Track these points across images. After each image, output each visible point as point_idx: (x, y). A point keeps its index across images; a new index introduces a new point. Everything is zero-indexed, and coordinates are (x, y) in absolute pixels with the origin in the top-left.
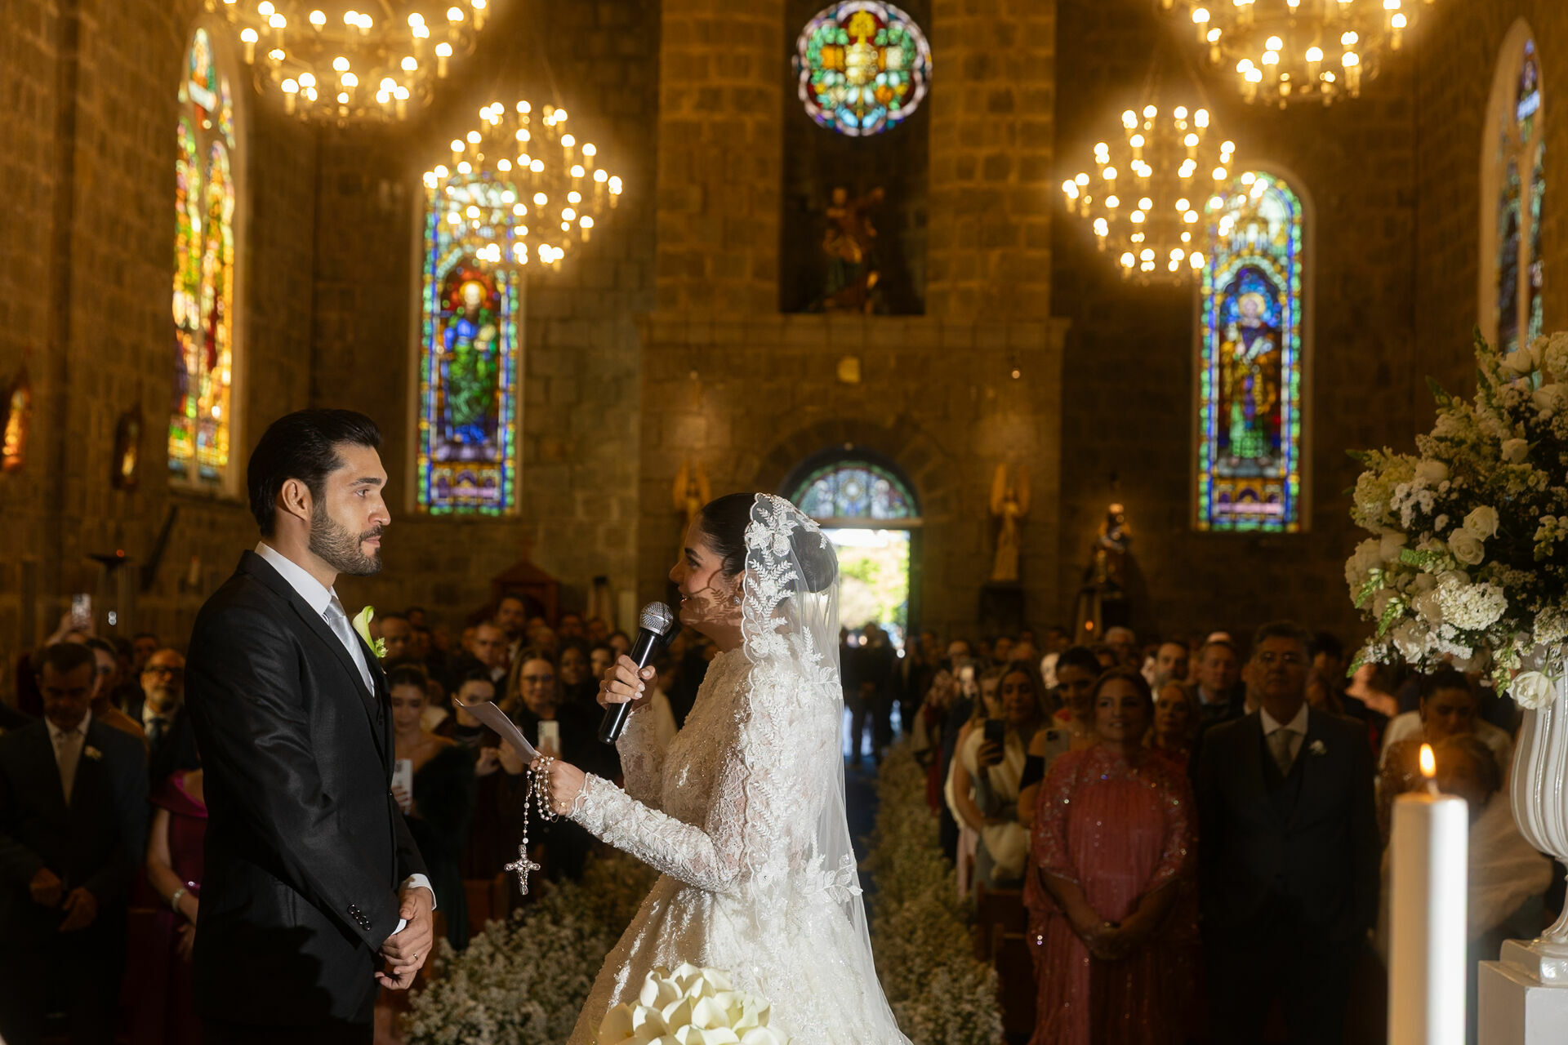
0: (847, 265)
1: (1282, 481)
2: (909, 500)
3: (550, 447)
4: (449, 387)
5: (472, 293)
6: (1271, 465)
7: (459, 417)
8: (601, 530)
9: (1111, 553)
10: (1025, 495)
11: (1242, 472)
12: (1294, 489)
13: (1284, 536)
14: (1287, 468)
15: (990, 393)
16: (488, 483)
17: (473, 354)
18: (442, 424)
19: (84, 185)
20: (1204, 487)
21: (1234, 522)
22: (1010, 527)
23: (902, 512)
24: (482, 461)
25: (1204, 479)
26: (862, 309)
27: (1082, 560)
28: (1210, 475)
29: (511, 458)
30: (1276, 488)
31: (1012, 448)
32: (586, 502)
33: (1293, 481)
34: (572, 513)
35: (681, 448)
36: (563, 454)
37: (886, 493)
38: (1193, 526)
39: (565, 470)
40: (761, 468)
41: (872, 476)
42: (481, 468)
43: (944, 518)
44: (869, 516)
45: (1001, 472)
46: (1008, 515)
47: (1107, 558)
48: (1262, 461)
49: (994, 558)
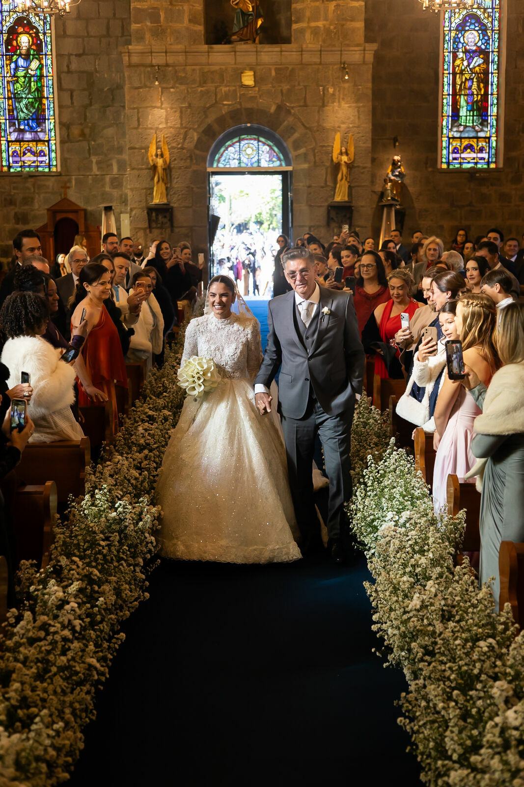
0: (244, 14)
1: (488, 139)
2: (282, 157)
4: (15, 97)
5: (24, 40)
6: (482, 130)
7: (22, 115)
8: (108, 178)
9: (394, 183)
10: (352, 150)
11: (466, 135)
12: (494, 144)
13: (488, 170)
15: (331, 90)
16: (41, 153)
17: (28, 77)
18: (12, 119)
20: (444, 144)
21: (461, 163)
22: (344, 169)
23: (278, 163)
24: (37, 141)
25: (445, 139)
26: (254, 41)
27: (379, 189)
28: (448, 137)
29: (53, 138)
30: (484, 144)
31: (344, 123)
32: (98, 163)
33: (493, 139)
34: (91, 169)
35: (151, 128)
36: (83, 134)
37: (268, 153)
38: (439, 167)
39: (85, 144)
40: (199, 139)
41: (260, 143)
42: (37, 144)
43: (306, 166)
44: (259, 166)
45: (338, 137)
46: (343, 162)
47: (392, 186)
48: (477, 128)
49: (335, 188)
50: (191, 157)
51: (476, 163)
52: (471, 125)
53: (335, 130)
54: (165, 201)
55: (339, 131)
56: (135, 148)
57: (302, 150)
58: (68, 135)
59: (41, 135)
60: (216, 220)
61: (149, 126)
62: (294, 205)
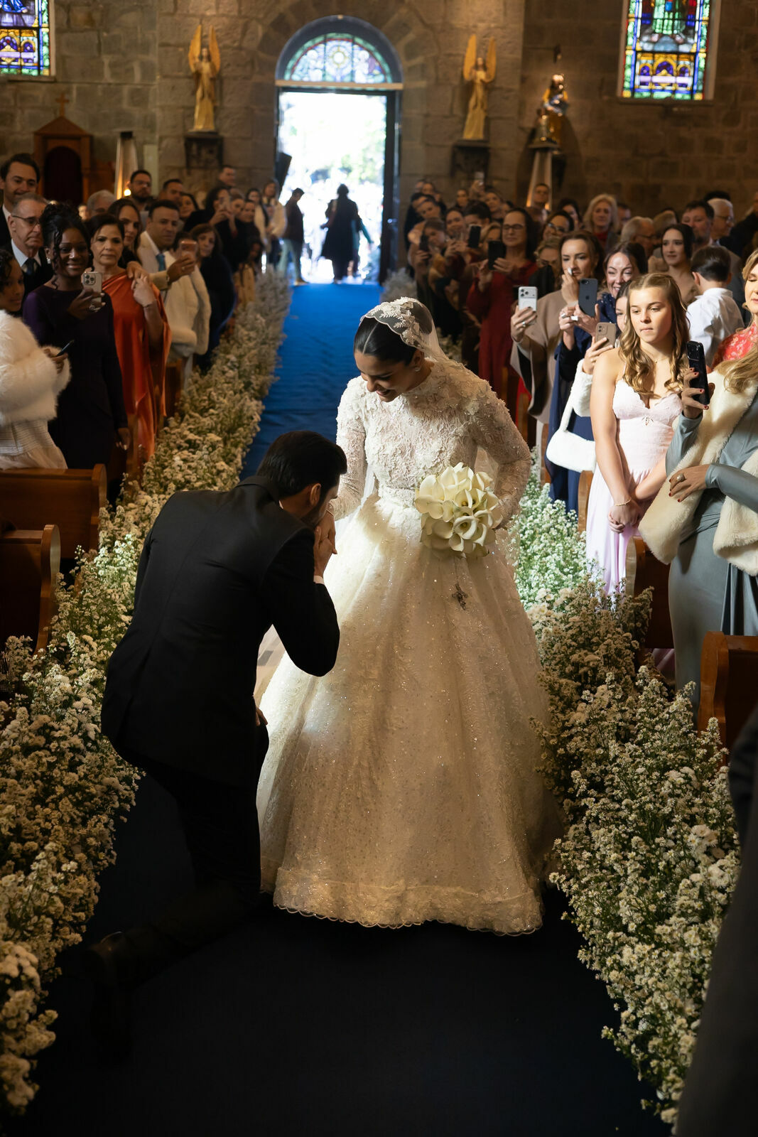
1: (693, 56)
2: (387, 68)
3: (79, 15)
6: (685, 42)
8: (126, 90)
9: (552, 117)
10: (492, 63)
11: (662, 48)
12: (702, 64)
13: (691, 103)
14: (696, 44)
16: (27, 47)
20: (629, 61)
21: (651, 91)
22: (479, 91)
23: (380, 78)
24: (22, 28)
25: (630, 53)
27: (529, 124)
28: (634, 50)
29: (46, 25)
30: (687, 63)
31: (482, 21)
32: (112, 65)
33: (702, 56)
34: (101, 75)
35: (194, 16)
36: (90, 20)
37: (367, 61)
38: (619, 94)
39: (93, 36)
40: (265, 36)
41: (356, 46)
42: (20, 33)
43: (422, 84)
44: (352, 81)
45: (473, 42)
46: (478, 81)
47: (549, 120)
48: (678, 38)
49: (465, 119)
50: (252, 63)
51: (674, 92)
52: (670, 32)
53: (469, 31)
54: (211, 128)
55: (474, 32)
56: (168, 45)
57: (419, 60)
58: (68, 21)
59: (28, 19)
60: (286, 160)
61: (191, 12)
62: (404, 143)
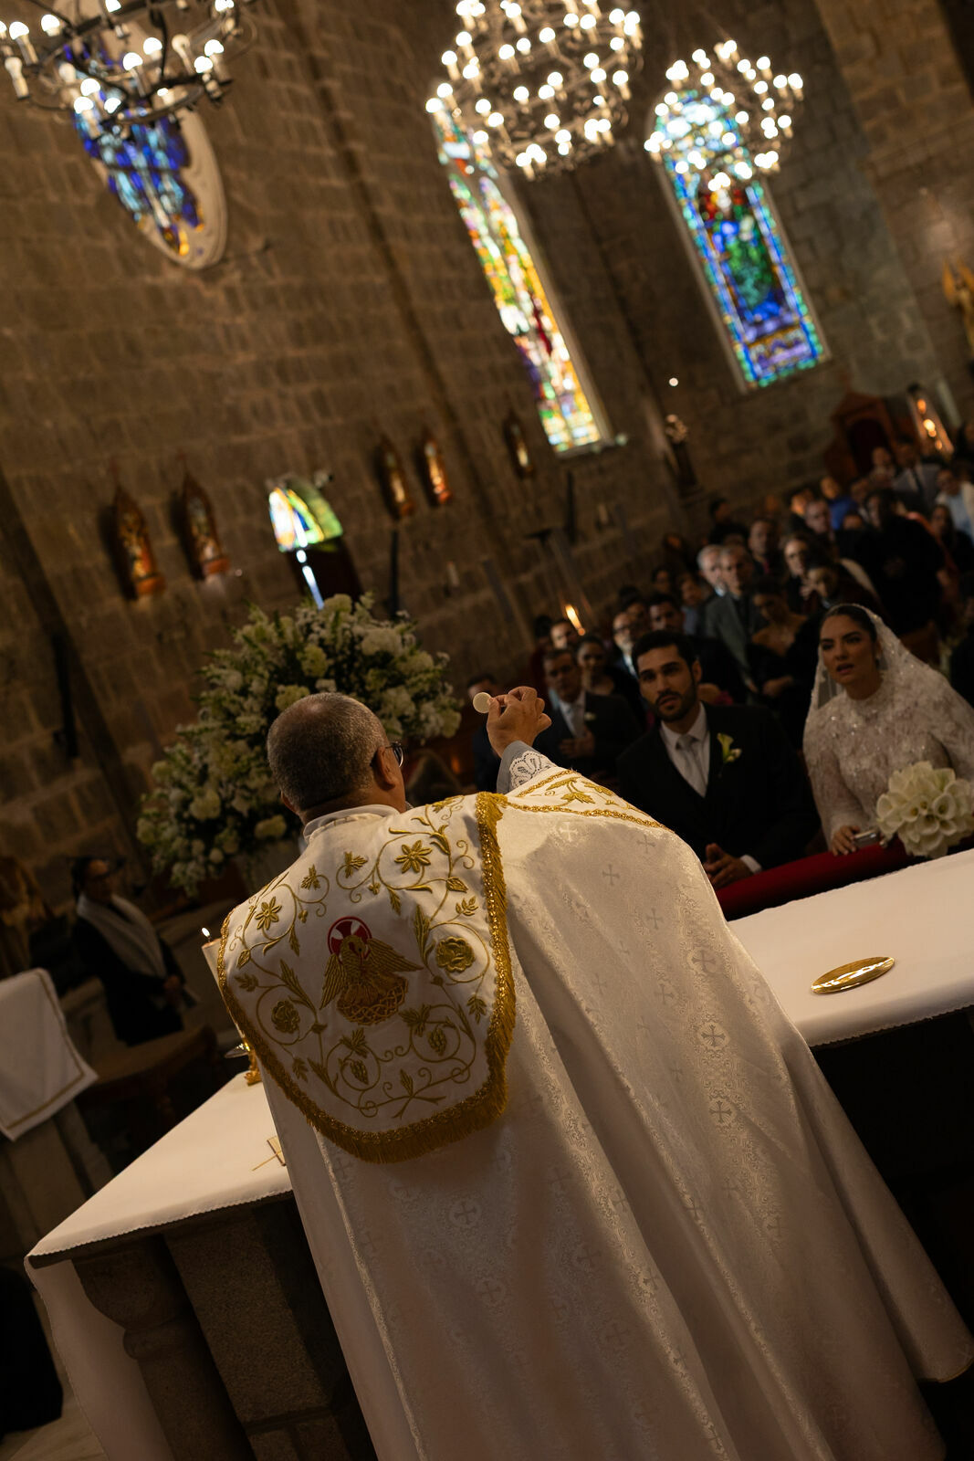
3: (833, 292)
4: (735, 280)
5: (722, 197)
8: (901, 342)
16: (797, 342)
17: (743, 245)
18: (741, 312)
19: (406, 270)
24: (784, 327)
29: (807, 315)
32: (880, 324)
34: (873, 337)
35: (937, 254)
36: (846, 294)
39: (853, 306)
42: (786, 333)
56: (923, 290)
58: (826, 302)
59: (788, 318)
61: (934, 251)
